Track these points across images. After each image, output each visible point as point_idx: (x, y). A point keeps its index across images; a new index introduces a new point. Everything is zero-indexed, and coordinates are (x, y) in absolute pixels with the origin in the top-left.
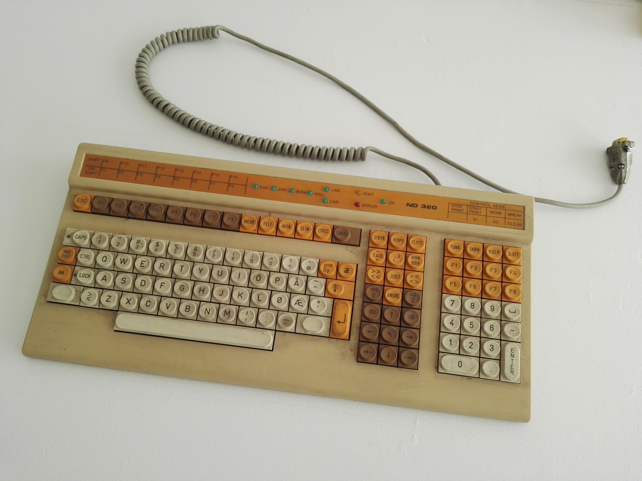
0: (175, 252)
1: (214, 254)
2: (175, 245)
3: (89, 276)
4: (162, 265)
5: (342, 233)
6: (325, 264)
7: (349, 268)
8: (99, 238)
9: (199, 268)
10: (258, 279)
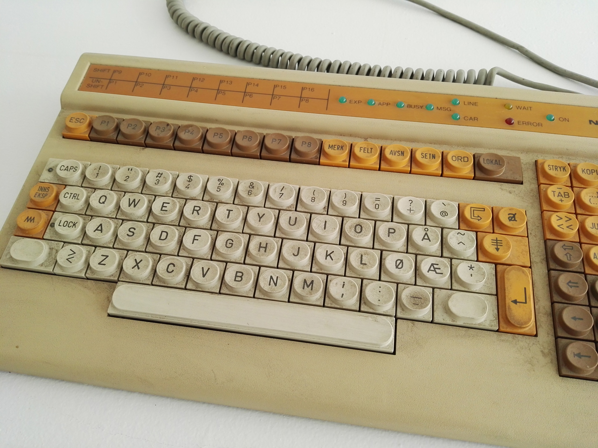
0: (219, 189)
1: (281, 192)
2: (219, 180)
3: (74, 225)
4: (197, 209)
5: (492, 162)
6: (471, 207)
7: (516, 214)
8: (98, 170)
9: (258, 214)
10: (358, 230)
